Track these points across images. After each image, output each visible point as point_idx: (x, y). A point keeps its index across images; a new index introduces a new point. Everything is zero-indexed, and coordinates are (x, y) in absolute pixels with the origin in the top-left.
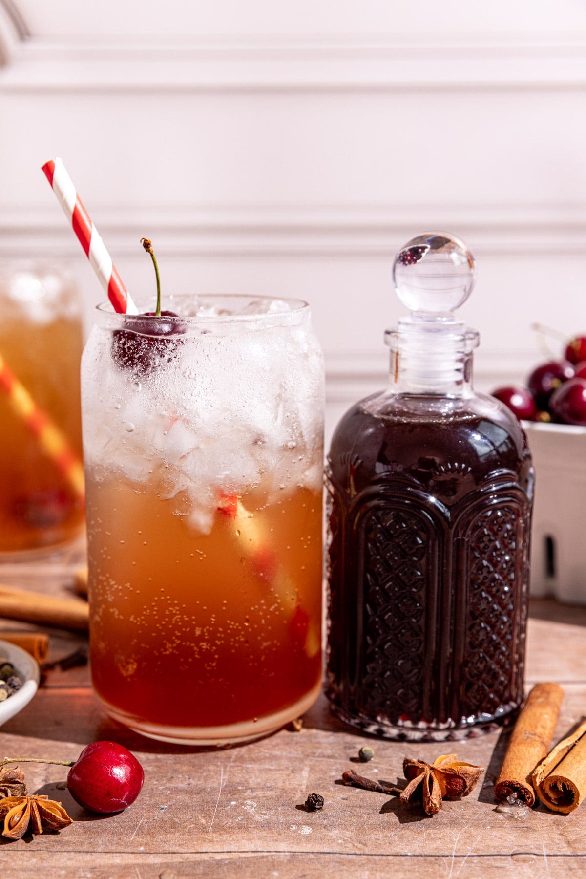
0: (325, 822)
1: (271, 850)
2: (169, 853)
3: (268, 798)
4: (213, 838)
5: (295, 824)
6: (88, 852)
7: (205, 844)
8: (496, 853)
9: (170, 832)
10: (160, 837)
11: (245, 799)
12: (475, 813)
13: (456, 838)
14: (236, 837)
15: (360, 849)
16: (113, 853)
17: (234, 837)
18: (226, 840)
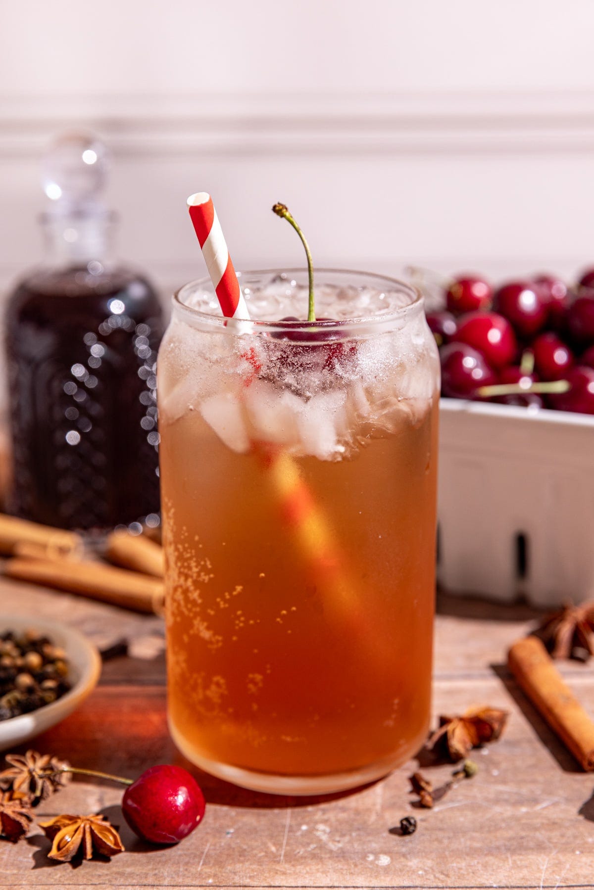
0: (404, 850)
1: (348, 885)
2: (240, 886)
3: (340, 822)
4: (285, 868)
5: (372, 853)
6: (154, 886)
7: (277, 877)
8: (586, 883)
9: (239, 862)
10: (229, 868)
11: (316, 823)
12: (563, 836)
13: (543, 865)
14: (310, 869)
15: (442, 881)
16: (180, 886)
17: (308, 869)
18: (300, 872)
